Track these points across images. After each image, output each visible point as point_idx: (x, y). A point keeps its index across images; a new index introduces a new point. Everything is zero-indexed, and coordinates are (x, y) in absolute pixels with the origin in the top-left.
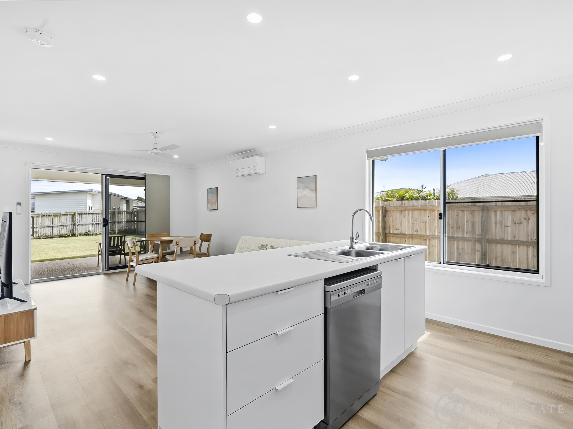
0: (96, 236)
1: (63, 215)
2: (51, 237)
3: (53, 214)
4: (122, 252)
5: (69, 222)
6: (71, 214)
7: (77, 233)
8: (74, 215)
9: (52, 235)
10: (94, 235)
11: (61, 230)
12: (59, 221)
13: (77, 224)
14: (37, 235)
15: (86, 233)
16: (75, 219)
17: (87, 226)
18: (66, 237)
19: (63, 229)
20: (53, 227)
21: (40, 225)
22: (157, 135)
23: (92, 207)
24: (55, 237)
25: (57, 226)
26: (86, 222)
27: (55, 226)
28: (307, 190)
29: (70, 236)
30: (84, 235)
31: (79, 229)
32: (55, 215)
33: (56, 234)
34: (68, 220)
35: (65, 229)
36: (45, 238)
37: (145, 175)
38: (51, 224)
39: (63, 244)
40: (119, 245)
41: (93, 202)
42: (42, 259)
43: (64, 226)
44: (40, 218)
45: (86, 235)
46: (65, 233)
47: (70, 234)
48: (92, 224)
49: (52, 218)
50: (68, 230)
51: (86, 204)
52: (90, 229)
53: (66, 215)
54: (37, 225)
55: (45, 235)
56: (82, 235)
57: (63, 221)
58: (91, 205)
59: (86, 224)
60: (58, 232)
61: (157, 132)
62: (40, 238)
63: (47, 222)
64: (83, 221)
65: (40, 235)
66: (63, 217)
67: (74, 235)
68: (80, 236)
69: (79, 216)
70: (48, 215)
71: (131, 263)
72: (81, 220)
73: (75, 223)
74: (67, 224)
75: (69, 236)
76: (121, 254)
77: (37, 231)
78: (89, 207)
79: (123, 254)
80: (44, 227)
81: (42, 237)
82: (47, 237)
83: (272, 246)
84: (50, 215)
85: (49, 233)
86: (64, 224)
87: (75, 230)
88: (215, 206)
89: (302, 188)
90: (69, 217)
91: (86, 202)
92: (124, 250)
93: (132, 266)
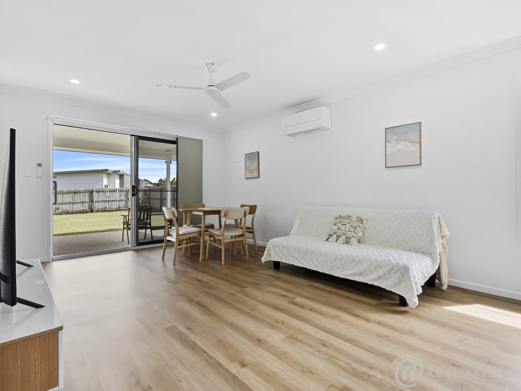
0: (112, 212)
1: (82, 192)
2: (71, 213)
3: (73, 191)
4: (148, 226)
5: (87, 199)
6: (89, 192)
7: (94, 209)
8: (91, 192)
9: (72, 211)
10: (110, 211)
11: (80, 206)
12: (79, 198)
13: (95, 200)
14: (59, 211)
15: (103, 209)
16: (93, 196)
17: (104, 203)
18: (85, 213)
19: (82, 206)
20: (73, 204)
21: (61, 201)
22: (213, 67)
23: (107, 186)
24: (75, 213)
25: (77, 203)
26: (102, 199)
27: (75, 203)
28: (403, 143)
29: (89, 212)
30: (101, 211)
31: (97, 206)
32: (75, 193)
33: (76, 210)
34: (87, 197)
35: (84, 206)
36: (66, 214)
37: (177, 138)
38: (72, 200)
39: (83, 219)
40: (145, 218)
41: (108, 181)
42: (64, 233)
43: (83, 203)
44: (61, 195)
45: (103, 211)
46: (84, 209)
47: (89, 210)
48: (109, 201)
49: (72, 195)
50: (86, 207)
51: (103, 182)
52: (107, 206)
53: (85, 192)
54: (59, 201)
55: (65, 211)
56: (100, 211)
57: (82, 198)
58: (106, 184)
59: (103, 201)
60: (78, 208)
61: (213, 64)
62: (61, 214)
63: (68, 198)
64: (100, 198)
65: (61, 211)
66: (82, 194)
67: (92, 211)
68: (97, 212)
69: (96, 193)
70: (68, 192)
71: (168, 238)
72: (98, 198)
73: (93, 200)
74: (86, 201)
75: (87, 212)
76: (146, 228)
77: (59, 207)
78: (105, 186)
79: (148, 228)
80: (65, 204)
81: (63, 213)
82: (67, 213)
83: (359, 216)
84: (70, 192)
85: (69, 209)
86: (83, 201)
87: (93, 206)
88: (255, 174)
89: (394, 141)
90: (87, 195)
91: (103, 181)
92: (150, 224)
93: (169, 241)
